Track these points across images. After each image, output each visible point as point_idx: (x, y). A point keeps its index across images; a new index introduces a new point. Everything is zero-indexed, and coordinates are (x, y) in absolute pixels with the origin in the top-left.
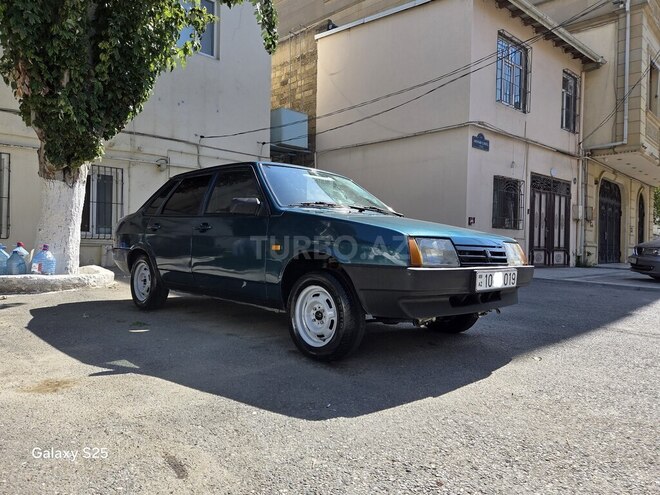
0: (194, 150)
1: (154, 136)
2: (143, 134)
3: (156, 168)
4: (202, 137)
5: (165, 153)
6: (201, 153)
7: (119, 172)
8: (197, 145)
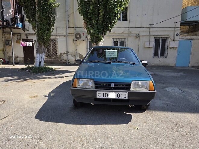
0: (148, 29)
1: (136, 28)
2: (132, 28)
3: (135, 37)
4: (151, 25)
5: (138, 32)
6: (151, 30)
7: (125, 39)
8: (149, 28)
